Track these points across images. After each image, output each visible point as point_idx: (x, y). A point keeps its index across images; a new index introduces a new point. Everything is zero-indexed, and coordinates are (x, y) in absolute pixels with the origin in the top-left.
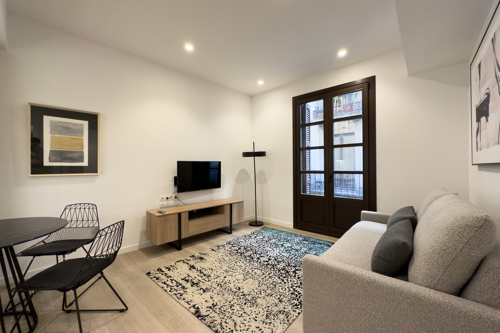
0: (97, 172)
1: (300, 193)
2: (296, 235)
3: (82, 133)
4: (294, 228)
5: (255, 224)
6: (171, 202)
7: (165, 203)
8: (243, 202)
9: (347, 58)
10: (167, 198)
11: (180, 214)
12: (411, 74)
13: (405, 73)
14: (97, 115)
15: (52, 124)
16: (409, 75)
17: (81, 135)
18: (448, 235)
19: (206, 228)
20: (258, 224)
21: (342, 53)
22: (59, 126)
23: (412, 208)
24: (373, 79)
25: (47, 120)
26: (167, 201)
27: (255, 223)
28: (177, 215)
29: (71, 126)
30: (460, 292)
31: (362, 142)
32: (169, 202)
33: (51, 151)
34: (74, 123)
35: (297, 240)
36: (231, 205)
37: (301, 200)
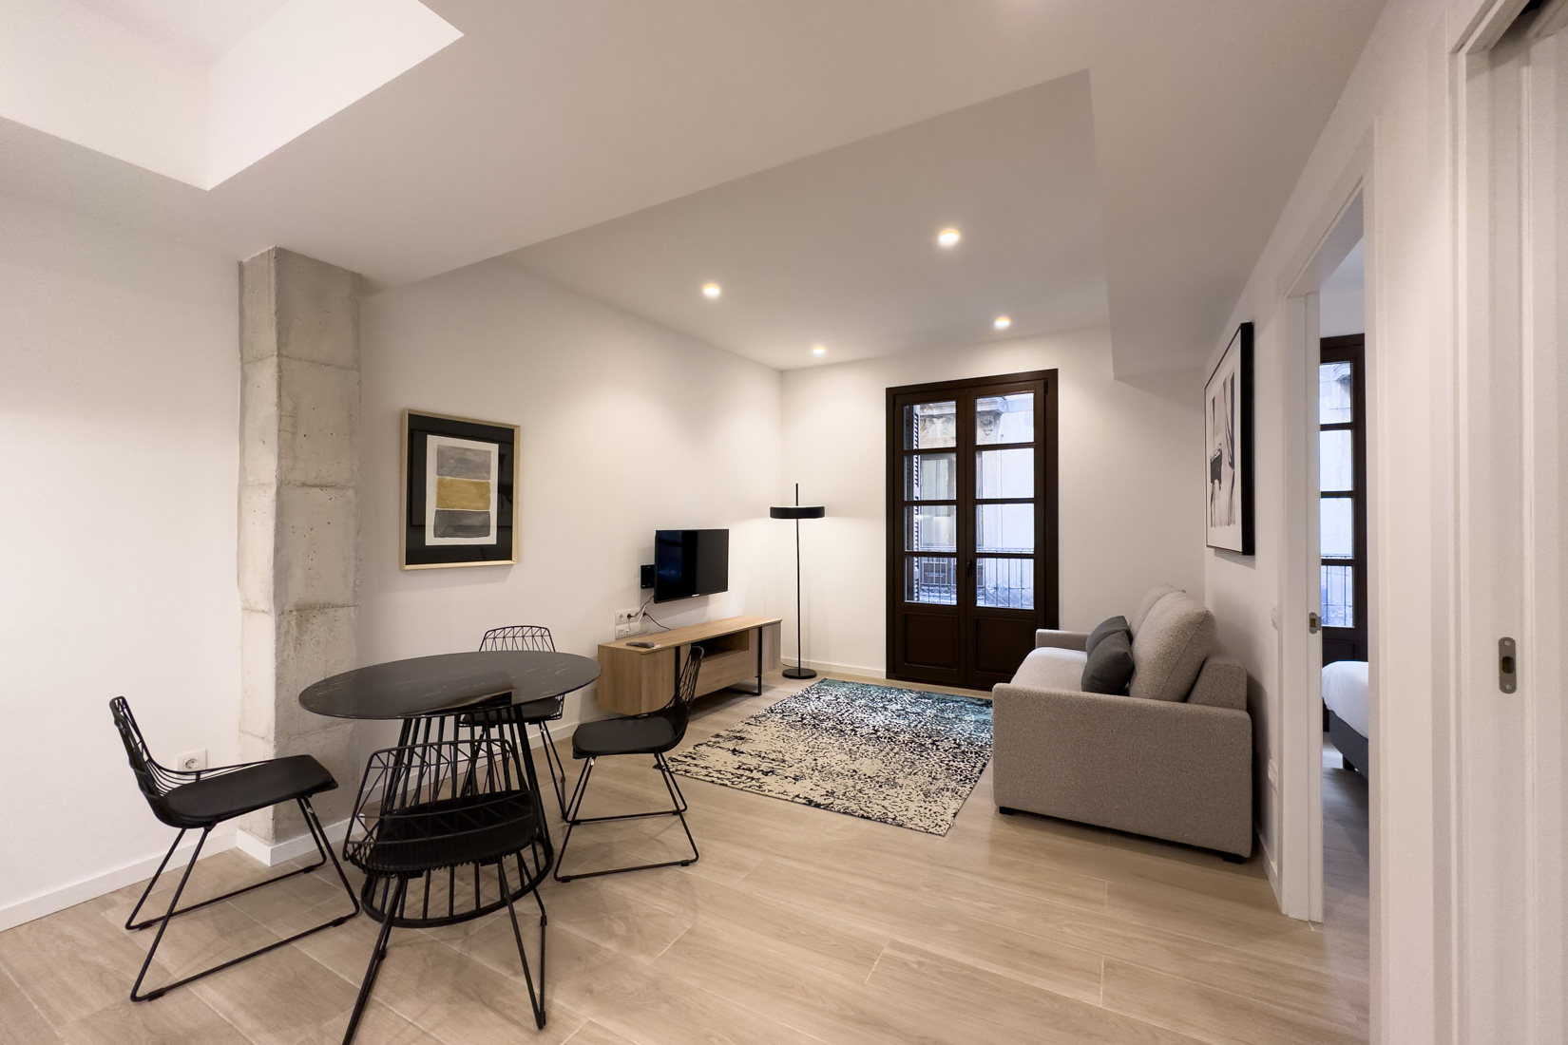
0: (510, 558)
1: (903, 599)
2: (899, 690)
3: (488, 472)
4: (887, 678)
5: (797, 675)
6: (636, 625)
7: (624, 627)
8: (779, 622)
9: (1010, 330)
10: (629, 616)
11: (678, 649)
12: (1117, 378)
13: (1111, 375)
14: (513, 430)
15: (441, 452)
16: (1115, 378)
17: (485, 475)
18: (1172, 636)
19: (719, 681)
20: (802, 674)
21: (1002, 323)
22: (452, 458)
23: (1123, 618)
24: (1054, 373)
25: (434, 443)
26: (629, 622)
27: (799, 674)
28: (673, 652)
29: (469, 456)
30: (1185, 698)
31: (1032, 496)
32: (632, 624)
33: (437, 512)
34: (476, 450)
35: (907, 697)
36: (760, 628)
37: (906, 615)
